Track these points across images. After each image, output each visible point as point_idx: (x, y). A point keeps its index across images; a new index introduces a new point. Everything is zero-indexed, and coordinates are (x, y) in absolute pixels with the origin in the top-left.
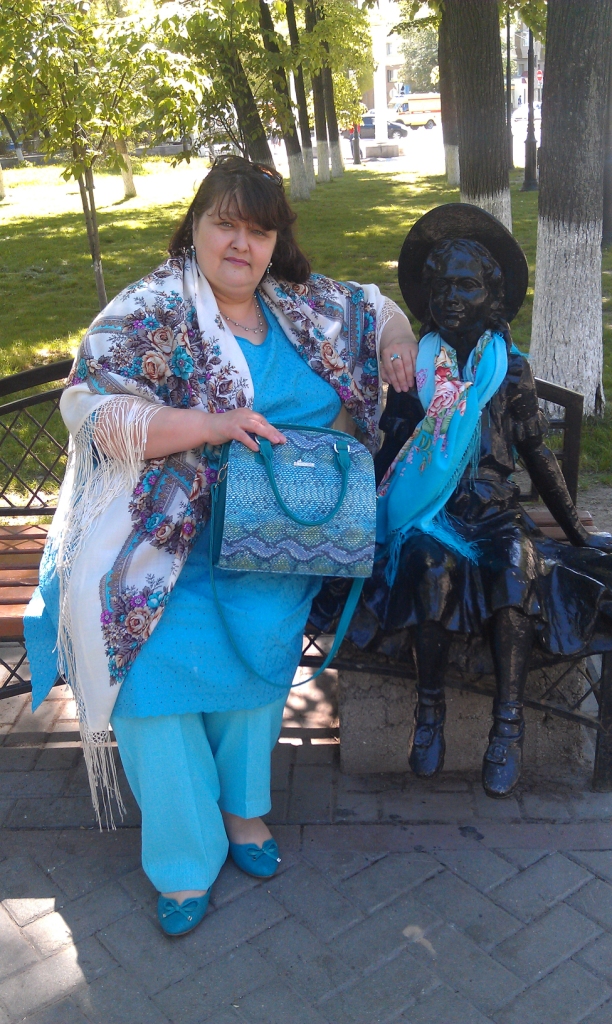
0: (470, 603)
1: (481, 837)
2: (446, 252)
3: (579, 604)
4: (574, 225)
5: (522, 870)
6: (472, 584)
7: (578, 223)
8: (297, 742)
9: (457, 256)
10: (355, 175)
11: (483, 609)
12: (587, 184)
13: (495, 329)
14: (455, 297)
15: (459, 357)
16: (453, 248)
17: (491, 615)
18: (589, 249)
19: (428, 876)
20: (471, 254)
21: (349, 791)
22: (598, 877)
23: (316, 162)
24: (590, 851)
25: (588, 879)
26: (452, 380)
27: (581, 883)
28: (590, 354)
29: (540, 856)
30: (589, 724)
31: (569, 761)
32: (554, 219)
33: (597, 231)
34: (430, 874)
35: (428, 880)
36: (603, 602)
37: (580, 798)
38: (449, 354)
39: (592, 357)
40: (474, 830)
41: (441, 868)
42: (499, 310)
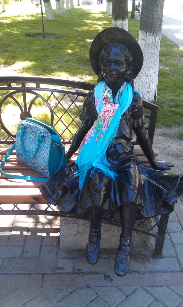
0: (113, 198)
1: (112, 280)
2: (110, 48)
3: (155, 197)
4: (152, 34)
5: (127, 296)
6: (114, 190)
7: (153, 34)
8: (44, 234)
9: (115, 50)
10: (78, 10)
11: (118, 201)
12: (157, 20)
13: (128, 82)
14: (113, 68)
15: (113, 93)
16: (113, 47)
17: (121, 204)
18: (156, 43)
19: (91, 300)
20: (121, 50)
21: (62, 258)
22: (155, 299)
23: (65, 4)
24: (152, 286)
25: (152, 300)
26: (110, 103)
27: (150, 302)
28: (154, 80)
29: (134, 289)
30: (154, 236)
31: (145, 245)
32: (145, 32)
33: (159, 37)
34: (92, 299)
35: (91, 301)
36: (165, 196)
37: (149, 261)
38: (109, 92)
39: (154, 81)
40: (109, 277)
41: (96, 296)
42: (130, 74)
